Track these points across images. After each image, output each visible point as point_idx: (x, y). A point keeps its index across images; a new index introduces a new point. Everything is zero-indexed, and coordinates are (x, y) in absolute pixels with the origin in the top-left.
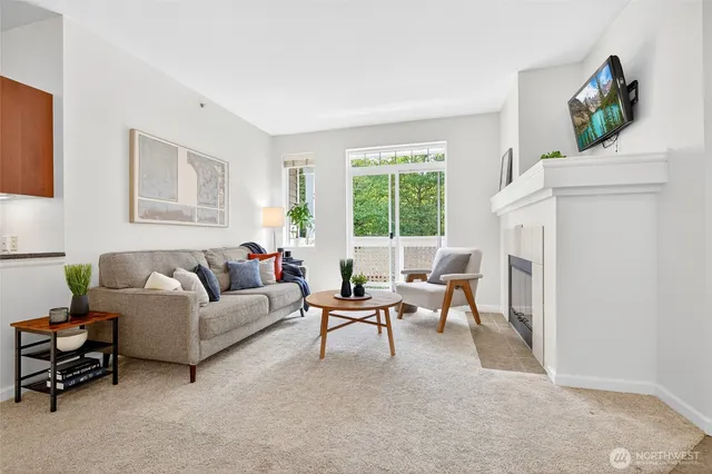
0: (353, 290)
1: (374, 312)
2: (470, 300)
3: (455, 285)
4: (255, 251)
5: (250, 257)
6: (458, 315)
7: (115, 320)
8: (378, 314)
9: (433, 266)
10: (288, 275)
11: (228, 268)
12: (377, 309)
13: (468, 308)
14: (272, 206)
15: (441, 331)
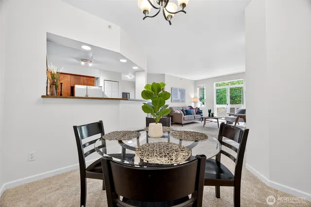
0: (211, 115)
3: (240, 116)
4: (191, 108)
7: (172, 117)
11: (186, 111)
14: (195, 97)
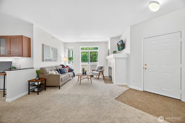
0: (84, 73)
1: (87, 76)
2: (103, 74)
3: (101, 72)
5: (62, 68)
6: (101, 77)
7: (45, 80)
8: (88, 77)
9: (97, 69)
10: (70, 71)
11: (60, 70)
12: (88, 76)
13: (102, 76)
14: (65, 57)
15: (98, 79)
